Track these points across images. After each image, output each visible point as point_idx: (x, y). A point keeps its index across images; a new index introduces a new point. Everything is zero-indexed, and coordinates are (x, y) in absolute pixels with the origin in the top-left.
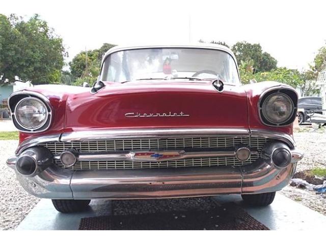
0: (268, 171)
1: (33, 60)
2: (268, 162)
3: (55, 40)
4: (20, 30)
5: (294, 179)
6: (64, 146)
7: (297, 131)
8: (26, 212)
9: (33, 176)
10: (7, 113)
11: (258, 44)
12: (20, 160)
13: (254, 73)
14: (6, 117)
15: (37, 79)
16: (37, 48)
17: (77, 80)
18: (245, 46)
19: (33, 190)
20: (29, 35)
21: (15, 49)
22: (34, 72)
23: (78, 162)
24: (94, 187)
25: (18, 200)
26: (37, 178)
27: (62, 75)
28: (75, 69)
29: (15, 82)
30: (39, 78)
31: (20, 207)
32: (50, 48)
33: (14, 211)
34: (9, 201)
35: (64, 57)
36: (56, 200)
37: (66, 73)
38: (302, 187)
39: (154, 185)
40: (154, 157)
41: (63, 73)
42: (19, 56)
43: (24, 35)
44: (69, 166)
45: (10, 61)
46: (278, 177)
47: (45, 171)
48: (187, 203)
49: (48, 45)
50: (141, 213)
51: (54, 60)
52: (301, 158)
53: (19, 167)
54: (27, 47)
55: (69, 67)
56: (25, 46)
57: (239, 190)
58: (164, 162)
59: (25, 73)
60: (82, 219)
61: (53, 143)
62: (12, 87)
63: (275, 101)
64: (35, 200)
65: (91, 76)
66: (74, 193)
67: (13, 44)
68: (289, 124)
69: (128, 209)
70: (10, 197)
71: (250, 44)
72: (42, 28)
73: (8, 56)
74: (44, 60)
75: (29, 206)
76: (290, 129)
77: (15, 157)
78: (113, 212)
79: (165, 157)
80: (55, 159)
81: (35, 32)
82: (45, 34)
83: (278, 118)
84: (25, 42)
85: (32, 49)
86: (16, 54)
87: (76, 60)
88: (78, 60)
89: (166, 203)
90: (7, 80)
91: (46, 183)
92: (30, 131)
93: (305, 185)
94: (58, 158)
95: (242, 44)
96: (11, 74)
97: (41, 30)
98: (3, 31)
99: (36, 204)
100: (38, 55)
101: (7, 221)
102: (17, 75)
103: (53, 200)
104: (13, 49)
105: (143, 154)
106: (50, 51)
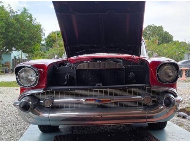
0: (162, 109)
1: (23, 38)
2: (162, 104)
3: (37, 26)
4: (15, 20)
5: (179, 113)
6: (45, 95)
7: (185, 81)
8: (23, 132)
9: (28, 112)
10: (8, 70)
11: (161, 26)
12: (21, 103)
13: (158, 45)
14: (7, 73)
15: (25, 49)
16: (26, 30)
17: (49, 49)
18: (153, 27)
19: (28, 120)
20: (21, 23)
21: (13, 31)
22: (24, 45)
23: (53, 104)
24: (62, 119)
25: (17, 124)
26: (30, 113)
27: (41, 46)
28: (48, 42)
29: (12, 51)
30: (27, 49)
31: (19, 129)
32: (34, 31)
33: (16, 131)
34: (12, 125)
35: (42, 36)
36: (40, 126)
37: (43, 45)
38: (184, 117)
39: (96, 118)
40: (96, 102)
41: (41, 45)
42: (15, 35)
43: (18, 23)
44: (48, 107)
45: (9, 39)
46: (168, 113)
47: (35, 109)
48: (116, 127)
49: (32, 29)
50: (89, 133)
51: (36, 38)
52: (181, 102)
53: (21, 107)
54: (20, 30)
55: (45, 41)
56: (19, 29)
57: (145, 120)
58: (102, 104)
59: (18, 46)
60: (55, 136)
61: (39, 93)
62: (10, 54)
63: (166, 69)
64: (27, 125)
65: (58, 47)
66: (51, 122)
67: (11, 28)
68: (174, 82)
69: (81, 130)
70: (13, 123)
71: (156, 26)
72: (29, 19)
73: (8, 35)
74: (30, 38)
75: (24, 128)
76: (175, 85)
77: (18, 101)
78: (73, 132)
79: (103, 101)
80: (40, 103)
81: (24, 20)
82: (31, 22)
83: (167, 79)
84: (19, 27)
85: (23, 31)
86: (13, 34)
87: (49, 37)
88: (50, 37)
89: (103, 127)
90: (8, 50)
91: (35, 116)
92: (26, 86)
93: (186, 116)
94: (42, 102)
95: (151, 27)
96: (10, 47)
97: (28, 19)
98: (6, 21)
99: (28, 127)
100: (26, 35)
101: (12, 137)
102: (14, 47)
103: (38, 126)
104: (11, 31)
105: (90, 100)
106: (34, 32)
